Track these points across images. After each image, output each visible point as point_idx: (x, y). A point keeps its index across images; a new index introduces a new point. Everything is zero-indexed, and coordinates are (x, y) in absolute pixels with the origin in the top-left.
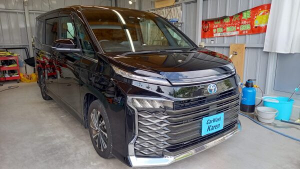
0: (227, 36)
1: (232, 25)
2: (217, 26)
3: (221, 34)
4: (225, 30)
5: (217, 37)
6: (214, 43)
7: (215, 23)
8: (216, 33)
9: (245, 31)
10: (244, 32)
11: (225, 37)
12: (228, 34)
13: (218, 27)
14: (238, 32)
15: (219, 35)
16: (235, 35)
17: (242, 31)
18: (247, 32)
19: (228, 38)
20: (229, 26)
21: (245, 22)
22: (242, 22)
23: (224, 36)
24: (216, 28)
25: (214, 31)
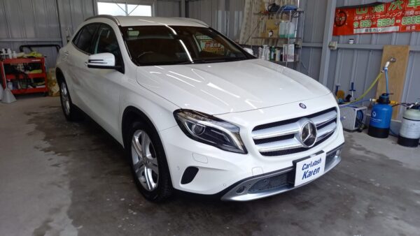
0: (377, 33)
1: (388, 17)
2: (360, 18)
3: (367, 30)
4: (374, 23)
5: (360, 34)
6: (354, 43)
7: (358, 12)
8: (359, 27)
9: (411, 26)
10: (408, 28)
11: (374, 35)
12: (380, 30)
13: (363, 19)
14: (398, 27)
15: (363, 31)
16: (392, 32)
17: (405, 27)
18: (414, 28)
19: (379, 36)
20: (381, 18)
21: (412, 12)
22: (407, 13)
23: (372, 34)
24: (359, 21)
25: (356, 25)
